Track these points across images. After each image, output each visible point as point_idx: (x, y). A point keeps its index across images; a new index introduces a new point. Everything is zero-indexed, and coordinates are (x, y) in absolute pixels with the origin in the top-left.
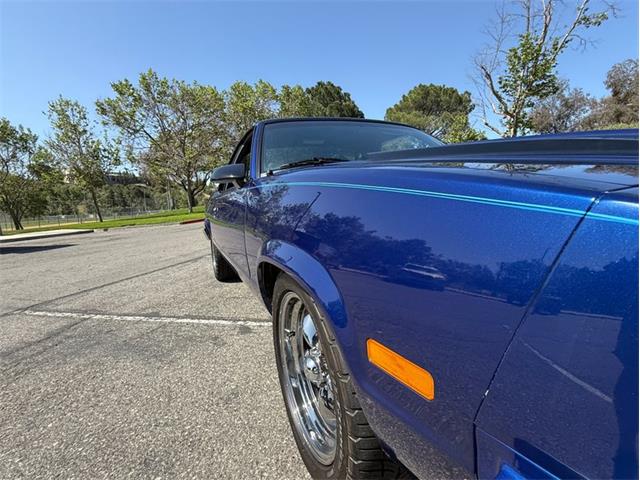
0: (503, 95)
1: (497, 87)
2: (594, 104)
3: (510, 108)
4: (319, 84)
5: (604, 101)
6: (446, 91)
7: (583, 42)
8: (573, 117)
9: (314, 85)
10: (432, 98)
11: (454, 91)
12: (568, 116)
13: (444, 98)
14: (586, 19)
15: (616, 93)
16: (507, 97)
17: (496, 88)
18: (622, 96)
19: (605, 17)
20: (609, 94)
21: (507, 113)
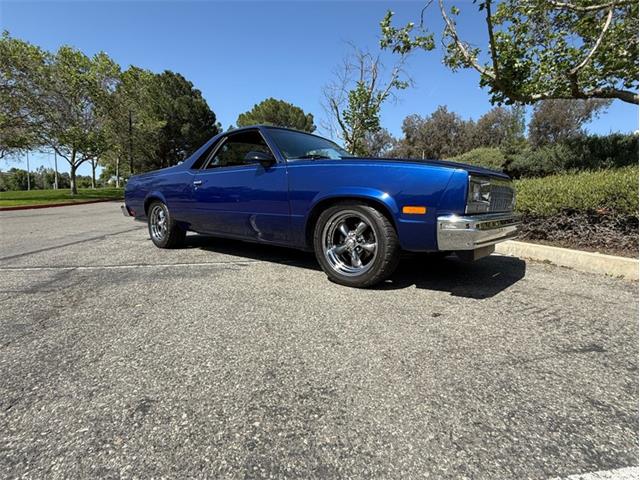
0: (346, 125)
1: (342, 117)
2: (395, 143)
3: (350, 136)
4: (167, 72)
5: (401, 141)
6: (294, 109)
7: (395, 99)
8: (382, 150)
9: (161, 72)
10: (281, 112)
11: (301, 112)
12: (379, 149)
13: (292, 115)
14: (397, 83)
15: (408, 137)
16: (348, 127)
17: (341, 119)
18: (411, 139)
19: (407, 85)
20: (403, 136)
21: (347, 139)
